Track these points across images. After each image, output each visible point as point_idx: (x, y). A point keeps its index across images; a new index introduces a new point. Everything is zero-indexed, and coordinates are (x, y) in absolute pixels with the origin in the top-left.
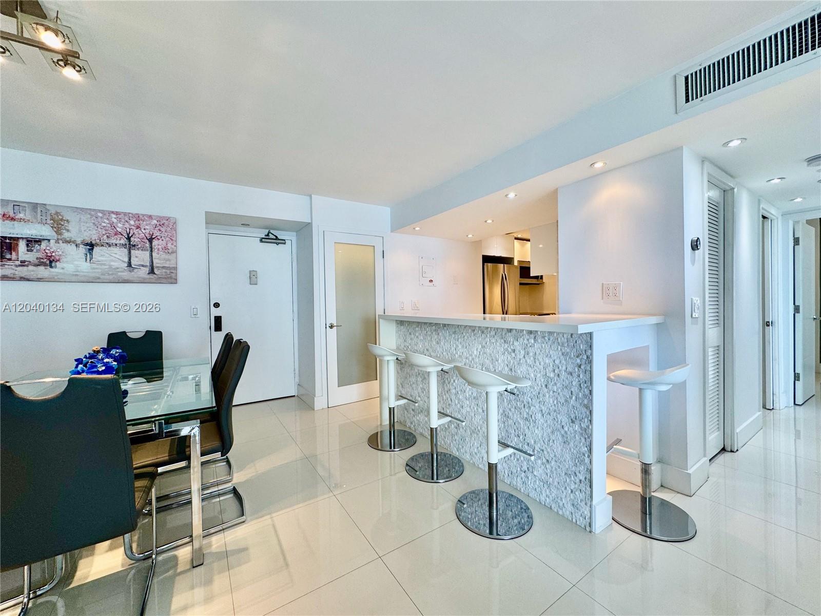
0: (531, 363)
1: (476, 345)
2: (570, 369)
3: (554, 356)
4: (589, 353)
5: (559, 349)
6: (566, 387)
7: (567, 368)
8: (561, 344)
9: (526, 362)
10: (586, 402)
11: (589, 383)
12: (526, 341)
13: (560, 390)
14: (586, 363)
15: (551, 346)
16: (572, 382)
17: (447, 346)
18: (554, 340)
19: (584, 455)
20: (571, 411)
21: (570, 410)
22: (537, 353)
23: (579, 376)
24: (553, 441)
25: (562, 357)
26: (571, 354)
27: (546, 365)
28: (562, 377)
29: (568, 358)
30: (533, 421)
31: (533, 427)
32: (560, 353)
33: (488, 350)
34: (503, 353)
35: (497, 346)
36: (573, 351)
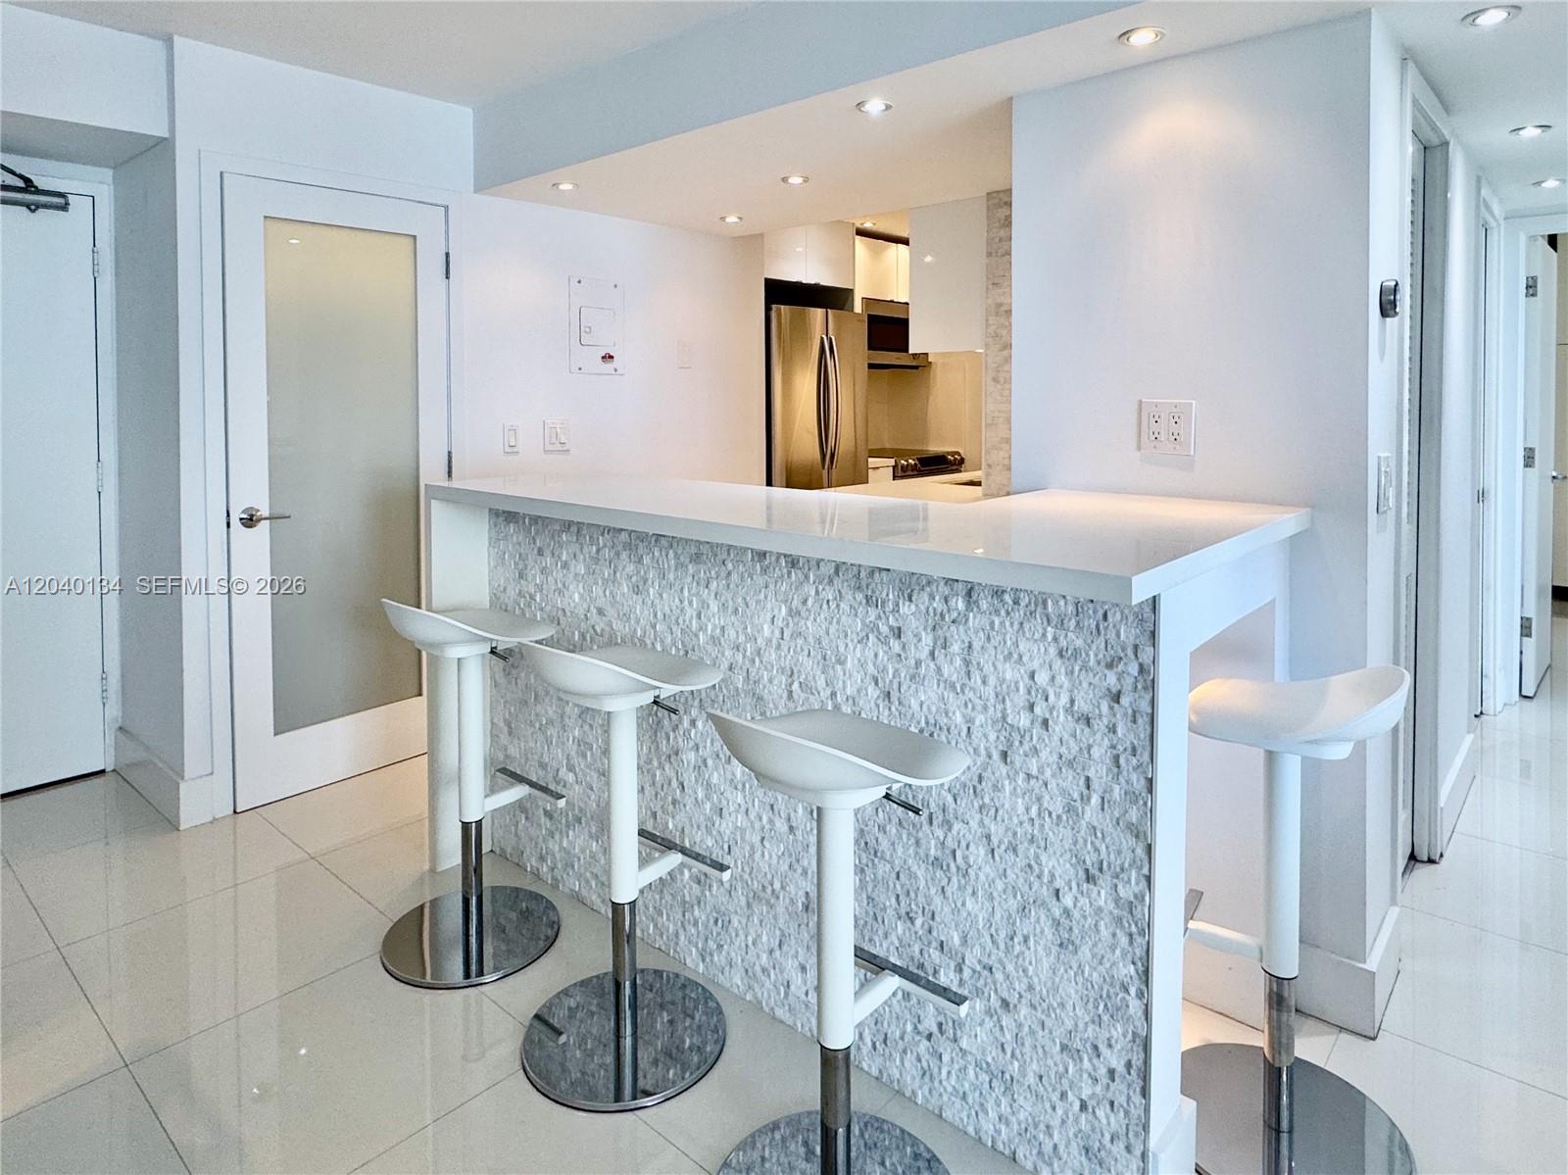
0: (954, 678)
1: (769, 606)
2: (1082, 705)
3: (1031, 659)
4: (1146, 655)
5: (1050, 637)
6: (1070, 764)
7: (1072, 702)
8: (1054, 620)
9: (939, 669)
10: (1134, 815)
11: (1146, 757)
12: (938, 606)
13: (1048, 773)
14: (1135, 689)
15: (1022, 624)
16: (1089, 747)
18: (1032, 607)
19: (1127, 991)
20: (1085, 841)
21: (1081, 841)
22: (976, 645)
23: (1113, 729)
24: (1026, 939)
25: (1058, 663)
26: (1087, 655)
27: (1004, 686)
28: (1057, 729)
29: (1077, 668)
30: (958, 868)
31: (959, 888)
32: (1053, 651)
33: (809, 624)
34: (862, 639)
35: (841, 611)
36: (1094, 647)
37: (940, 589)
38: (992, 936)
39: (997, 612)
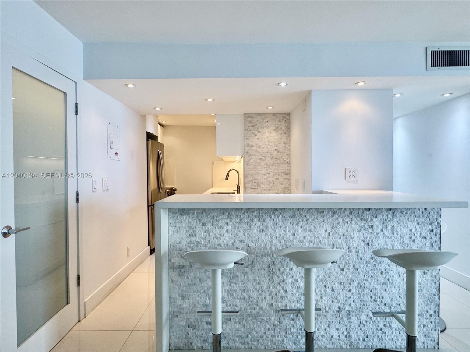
0: (389, 235)
1: (324, 227)
2: (423, 234)
3: (410, 226)
4: (439, 221)
5: (416, 220)
7: (421, 234)
8: (417, 216)
9: (384, 234)
11: (439, 242)
12: (385, 217)
14: (436, 228)
15: (408, 218)
17: (279, 232)
18: (411, 214)
19: (435, 295)
22: (395, 226)
23: (431, 238)
25: (417, 226)
26: (425, 223)
27: (403, 234)
28: (416, 241)
29: (422, 226)
30: (390, 283)
31: (390, 287)
32: (416, 223)
33: (340, 229)
34: (359, 231)
35: (352, 224)
36: (427, 221)
37: (385, 213)
38: (400, 296)
39: (401, 217)
